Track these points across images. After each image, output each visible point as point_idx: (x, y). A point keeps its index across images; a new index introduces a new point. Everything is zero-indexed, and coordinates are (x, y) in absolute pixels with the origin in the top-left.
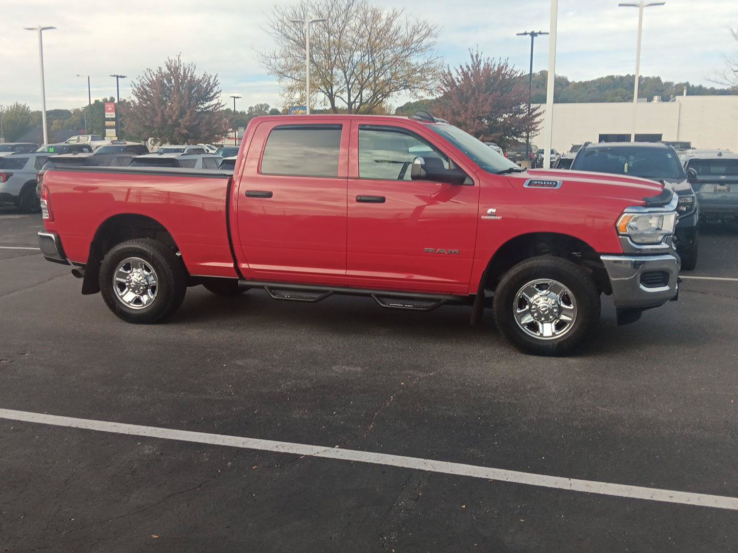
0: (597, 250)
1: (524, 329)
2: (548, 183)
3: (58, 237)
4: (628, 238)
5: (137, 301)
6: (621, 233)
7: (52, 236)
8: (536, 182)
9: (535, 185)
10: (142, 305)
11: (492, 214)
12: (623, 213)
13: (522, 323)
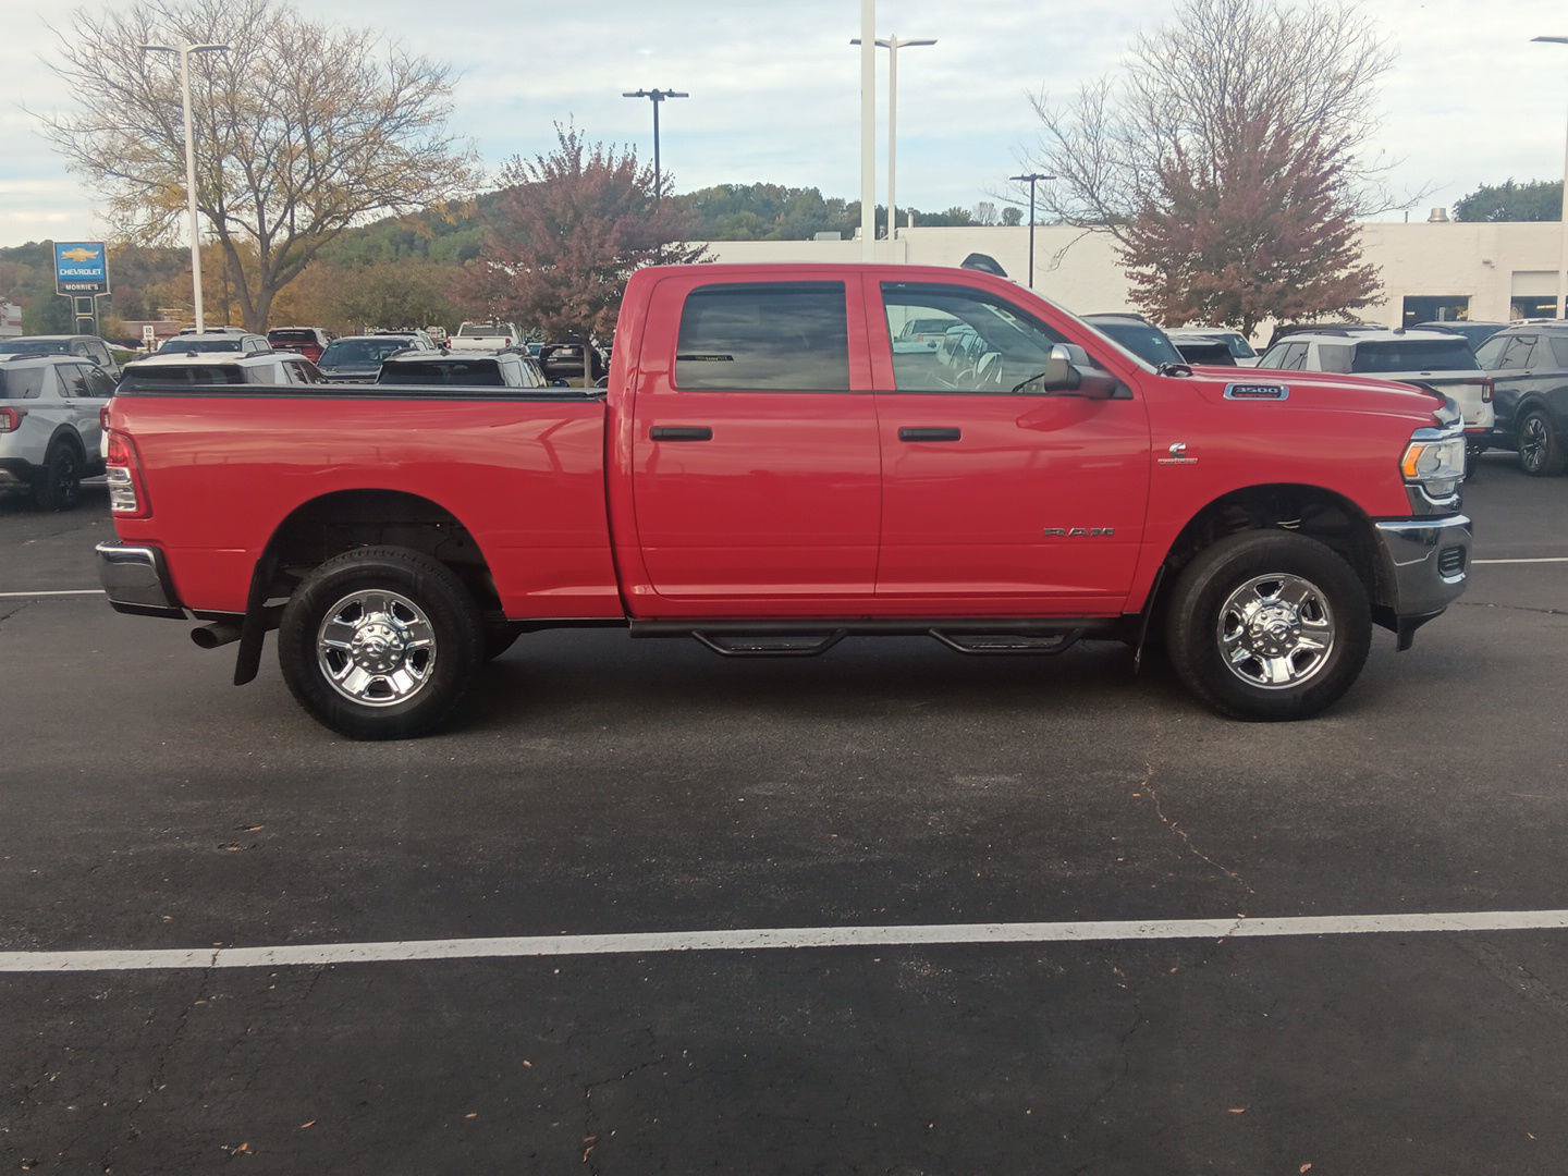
0: (1370, 512)
1: (1238, 672)
2: (1265, 390)
3: (160, 555)
4: (1421, 487)
5: (379, 689)
6: (1408, 478)
7: (145, 551)
8: (1244, 390)
9: (1244, 394)
10: (393, 697)
11: (1178, 454)
12: (1411, 441)
13: (1234, 661)
